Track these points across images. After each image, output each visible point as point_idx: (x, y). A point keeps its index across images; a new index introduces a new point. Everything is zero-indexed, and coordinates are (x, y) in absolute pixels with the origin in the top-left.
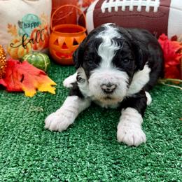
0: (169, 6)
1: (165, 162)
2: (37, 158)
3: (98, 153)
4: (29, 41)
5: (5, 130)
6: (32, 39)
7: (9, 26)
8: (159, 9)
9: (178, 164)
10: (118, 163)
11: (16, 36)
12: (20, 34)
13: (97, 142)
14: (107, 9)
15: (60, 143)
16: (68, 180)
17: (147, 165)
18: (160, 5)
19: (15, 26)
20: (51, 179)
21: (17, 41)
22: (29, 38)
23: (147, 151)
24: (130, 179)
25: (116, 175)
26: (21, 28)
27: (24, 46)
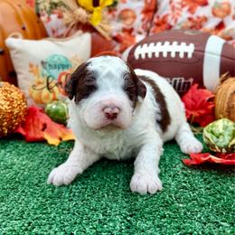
0: (204, 52)
1: (185, 214)
2: (44, 212)
3: (114, 205)
4: (56, 85)
5: (16, 182)
6: (60, 83)
7: (31, 66)
8: (193, 54)
9: (199, 216)
10: (134, 214)
11: (39, 77)
12: (43, 75)
13: (115, 194)
14: (140, 55)
15: (74, 196)
16: (75, 233)
17: (165, 217)
18: (195, 50)
19: (37, 66)
20: (56, 232)
21: (39, 83)
22: (56, 81)
23: (167, 202)
24: (143, 231)
25: (129, 228)
26: (45, 68)
27: (49, 89)
